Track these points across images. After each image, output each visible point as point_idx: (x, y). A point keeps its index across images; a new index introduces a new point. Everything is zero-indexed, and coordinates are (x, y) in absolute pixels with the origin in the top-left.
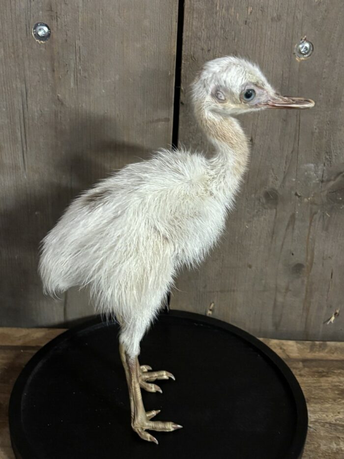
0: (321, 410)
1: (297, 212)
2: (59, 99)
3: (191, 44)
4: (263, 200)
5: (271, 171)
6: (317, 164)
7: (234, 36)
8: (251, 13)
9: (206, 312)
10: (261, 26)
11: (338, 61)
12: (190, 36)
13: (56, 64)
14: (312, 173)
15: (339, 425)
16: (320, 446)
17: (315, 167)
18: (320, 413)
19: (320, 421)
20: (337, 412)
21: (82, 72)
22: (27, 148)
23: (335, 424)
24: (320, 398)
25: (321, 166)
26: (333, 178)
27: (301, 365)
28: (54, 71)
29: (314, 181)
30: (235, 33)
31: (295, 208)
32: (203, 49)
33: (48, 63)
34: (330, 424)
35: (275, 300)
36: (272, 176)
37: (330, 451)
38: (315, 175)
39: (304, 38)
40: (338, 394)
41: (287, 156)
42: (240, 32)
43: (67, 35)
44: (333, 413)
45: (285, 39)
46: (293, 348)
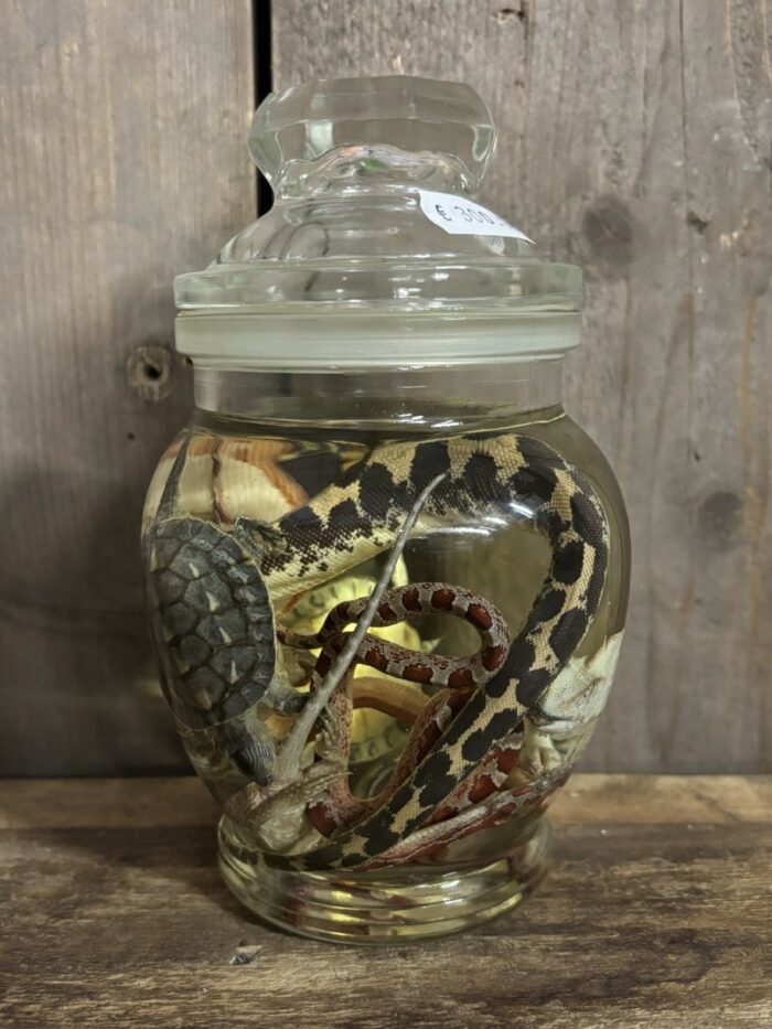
1: (700, 291)
4: (582, 246)
5: (598, 132)
6: (748, 99)
14: (736, 136)
17: (743, 112)
25: (764, 106)
29: (746, 167)
31: (691, 275)
35: (652, 641)
36: (604, 152)
38: (746, 141)
41: (646, 71)
46: (741, 795)
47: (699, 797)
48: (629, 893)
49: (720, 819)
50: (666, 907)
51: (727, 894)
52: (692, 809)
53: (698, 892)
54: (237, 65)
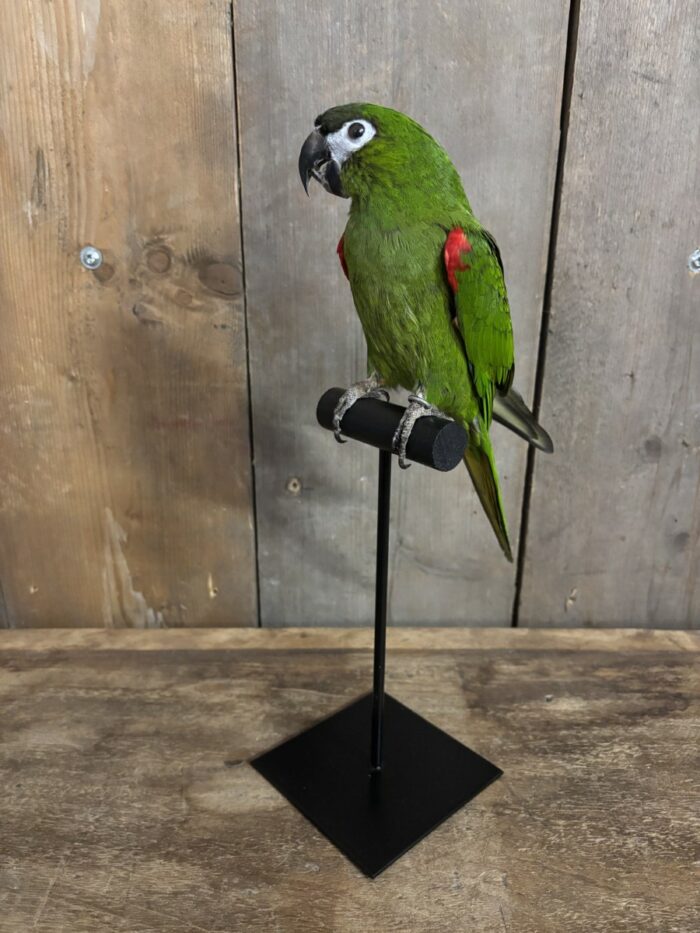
1: (684, 466)
4: (644, 452)
5: (654, 415)
8: (639, 218)
9: (566, 601)
10: (650, 233)
31: (681, 461)
32: (578, 264)
35: (652, 582)
36: (655, 421)
41: (674, 395)
46: (685, 639)
47: (670, 640)
48: (657, 679)
50: (670, 684)
53: (678, 679)
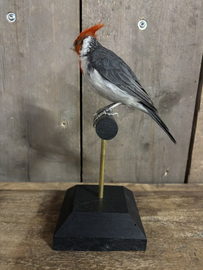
0: (169, 215)
2: (21, 53)
3: (86, 21)
7: (107, 17)
11: (159, 31)
12: (85, 16)
13: (18, 34)
15: (182, 222)
16: (173, 235)
17: (152, 88)
18: (169, 216)
19: (170, 221)
20: (179, 216)
21: (32, 38)
22: (5, 82)
23: (179, 222)
24: (167, 209)
25: (155, 88)
26: (161, 94)
27: (153, 194)
28: (17, 38)
29: (152, 96)
30: (108, 15)
33: (15, 33)
34: (176, 222)
37: (181, 238)
38: (152, 93)
39: (142, 19)
40: (177, 206)
42: (110, 15)
43: (24, 18)
44: (177, 216)
45: (133, 19)
49: (143, 190)
51: (142, 202)
52: (140, 189)
54: (77, 80)
